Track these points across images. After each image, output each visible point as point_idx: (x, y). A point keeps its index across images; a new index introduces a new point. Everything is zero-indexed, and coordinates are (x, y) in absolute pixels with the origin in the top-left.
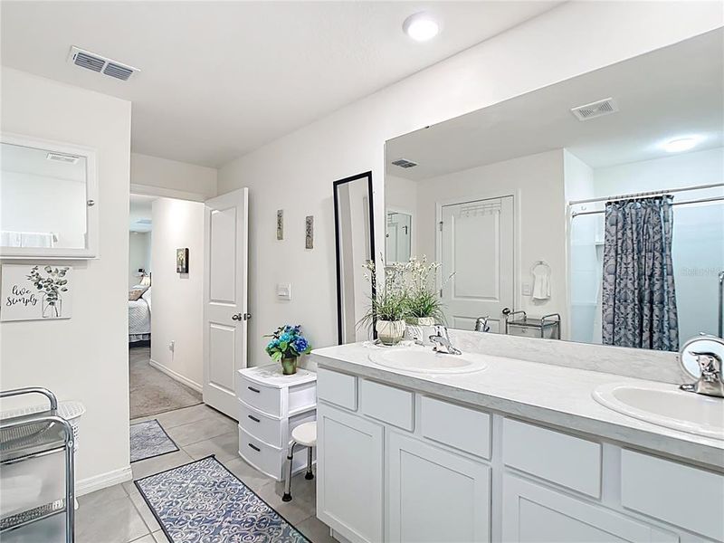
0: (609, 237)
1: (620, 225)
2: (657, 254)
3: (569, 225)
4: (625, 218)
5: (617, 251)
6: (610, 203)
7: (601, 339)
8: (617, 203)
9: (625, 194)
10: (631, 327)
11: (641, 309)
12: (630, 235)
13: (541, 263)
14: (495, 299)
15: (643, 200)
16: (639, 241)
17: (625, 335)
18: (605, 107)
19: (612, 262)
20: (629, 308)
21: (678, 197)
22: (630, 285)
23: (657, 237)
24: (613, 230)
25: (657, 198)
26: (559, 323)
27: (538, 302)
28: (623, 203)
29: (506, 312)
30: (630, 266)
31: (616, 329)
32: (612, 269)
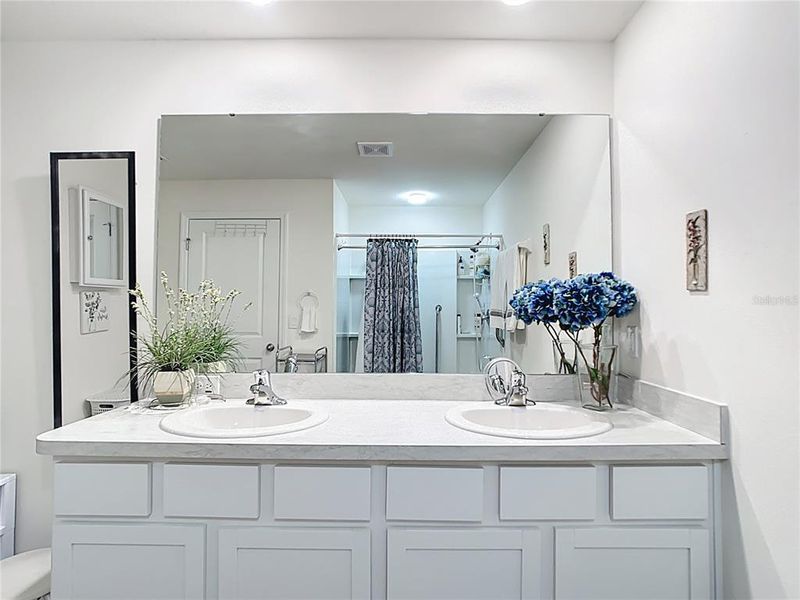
0: (370, 272)
1: (379, 261)
2: (407, 289)
3: (336, 257)
4: (383, 255)
5: (376, 285)
6: (371, 240)
7: (363, 368)
8: (377, 240)
9: (383, 234)
10: (387, 355)
11: (394, 338)
12: (387, 271)
13: (309, 294)
14: (257, 334)
15: (397, 240)
16: (393, 277)
17: (382, 362)
18: (384, 149)
19: (372, 295)
20: (386, 339)
21: (422, 242)
22: (387, 317)
23: (406, 275)
24: (374, 264)
25: (407, 240)
26: (325, 356)
27: (305, 335)
28: (382, 242)
29: (270, 349)
30: (387, 299)
31: (375, 358)
32: (372, 302)
